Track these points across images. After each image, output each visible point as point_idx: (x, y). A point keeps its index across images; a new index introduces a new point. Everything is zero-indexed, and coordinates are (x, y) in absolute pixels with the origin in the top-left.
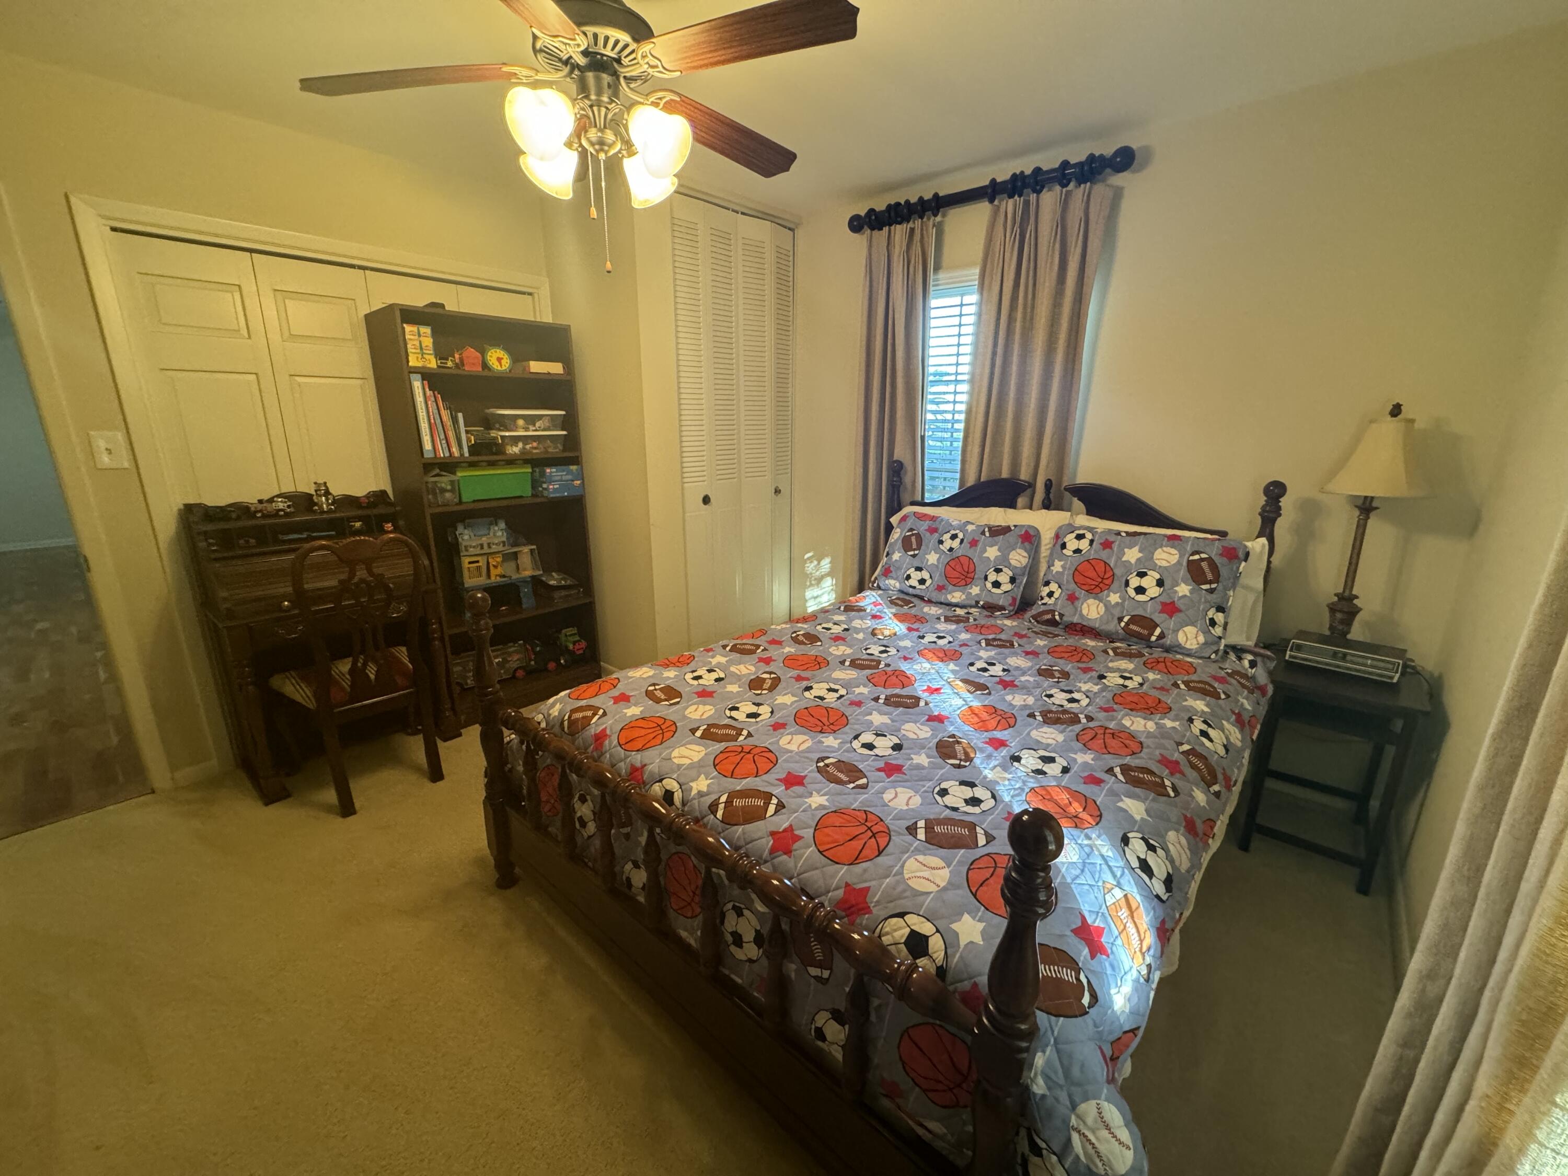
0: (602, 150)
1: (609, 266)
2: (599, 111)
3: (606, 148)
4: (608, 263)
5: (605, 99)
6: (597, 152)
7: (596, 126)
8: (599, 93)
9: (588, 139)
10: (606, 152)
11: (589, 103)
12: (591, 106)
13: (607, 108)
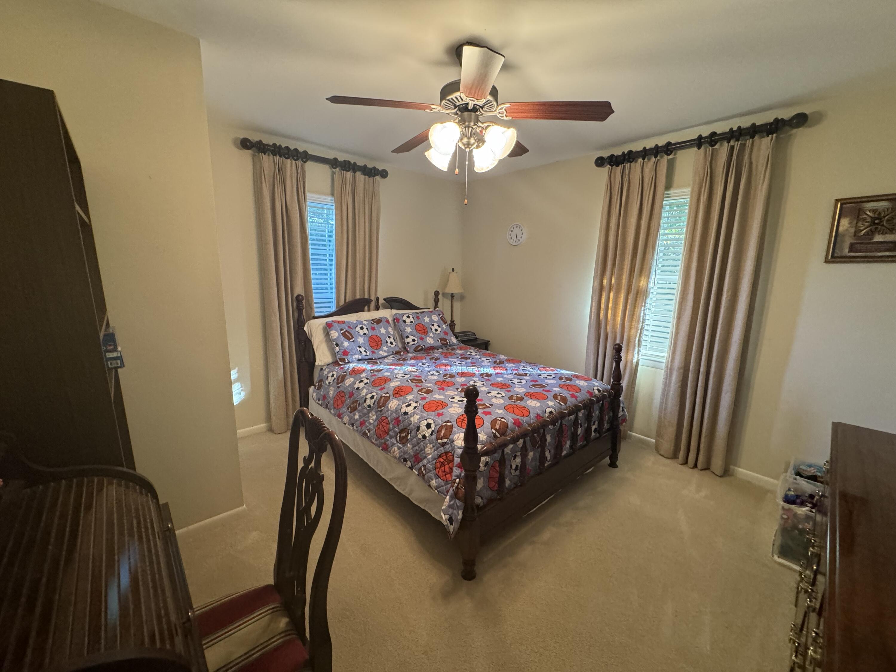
0: (468, 147)
1: (466, 201)
2: (468, 130)
3: (470, 146)
4: (466, 200)
5: (472, 124)
6: (466, 148)
7: (466, 137)
8: (470, 122)
9: (463, 143)
10: (470, 148)
11: (464, 126)
12: (465, 127)
13: (472, 128)
